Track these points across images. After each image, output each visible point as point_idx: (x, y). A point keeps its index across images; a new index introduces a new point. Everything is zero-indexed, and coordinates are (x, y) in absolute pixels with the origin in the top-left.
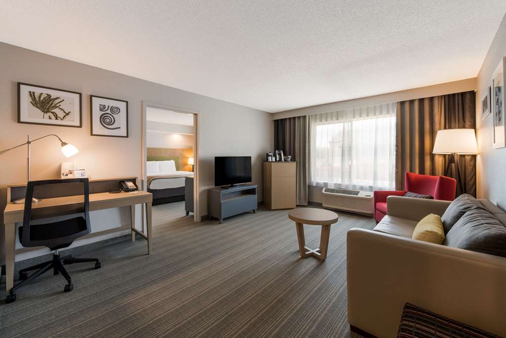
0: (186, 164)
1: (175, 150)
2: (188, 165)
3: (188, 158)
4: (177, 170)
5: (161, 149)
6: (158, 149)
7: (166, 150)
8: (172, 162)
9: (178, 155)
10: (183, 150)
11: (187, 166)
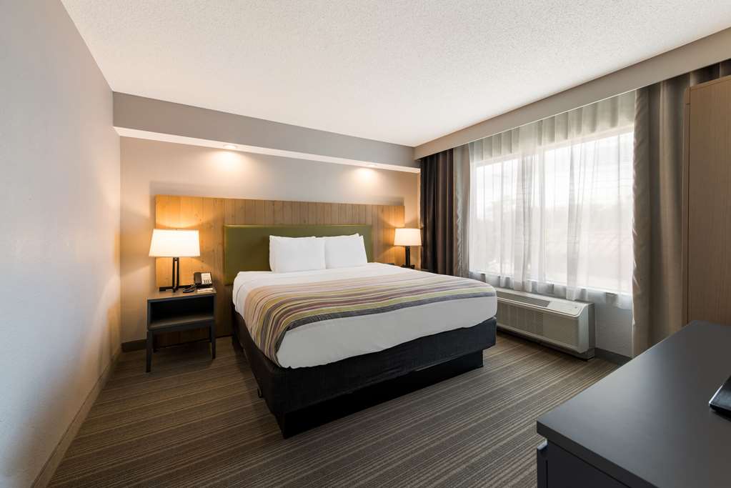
0: (389, 245)
1: (364, 208)
2: (393, 245)
3: (395, 228)
4: (371, 259)
5: (331, 205)
6: (324, 205)
7: (342, 207)
8: (357, 241)
9: (369, 222)
10: (382, 208)
11: (392, 249)
